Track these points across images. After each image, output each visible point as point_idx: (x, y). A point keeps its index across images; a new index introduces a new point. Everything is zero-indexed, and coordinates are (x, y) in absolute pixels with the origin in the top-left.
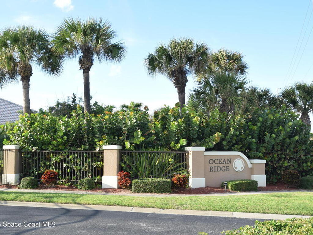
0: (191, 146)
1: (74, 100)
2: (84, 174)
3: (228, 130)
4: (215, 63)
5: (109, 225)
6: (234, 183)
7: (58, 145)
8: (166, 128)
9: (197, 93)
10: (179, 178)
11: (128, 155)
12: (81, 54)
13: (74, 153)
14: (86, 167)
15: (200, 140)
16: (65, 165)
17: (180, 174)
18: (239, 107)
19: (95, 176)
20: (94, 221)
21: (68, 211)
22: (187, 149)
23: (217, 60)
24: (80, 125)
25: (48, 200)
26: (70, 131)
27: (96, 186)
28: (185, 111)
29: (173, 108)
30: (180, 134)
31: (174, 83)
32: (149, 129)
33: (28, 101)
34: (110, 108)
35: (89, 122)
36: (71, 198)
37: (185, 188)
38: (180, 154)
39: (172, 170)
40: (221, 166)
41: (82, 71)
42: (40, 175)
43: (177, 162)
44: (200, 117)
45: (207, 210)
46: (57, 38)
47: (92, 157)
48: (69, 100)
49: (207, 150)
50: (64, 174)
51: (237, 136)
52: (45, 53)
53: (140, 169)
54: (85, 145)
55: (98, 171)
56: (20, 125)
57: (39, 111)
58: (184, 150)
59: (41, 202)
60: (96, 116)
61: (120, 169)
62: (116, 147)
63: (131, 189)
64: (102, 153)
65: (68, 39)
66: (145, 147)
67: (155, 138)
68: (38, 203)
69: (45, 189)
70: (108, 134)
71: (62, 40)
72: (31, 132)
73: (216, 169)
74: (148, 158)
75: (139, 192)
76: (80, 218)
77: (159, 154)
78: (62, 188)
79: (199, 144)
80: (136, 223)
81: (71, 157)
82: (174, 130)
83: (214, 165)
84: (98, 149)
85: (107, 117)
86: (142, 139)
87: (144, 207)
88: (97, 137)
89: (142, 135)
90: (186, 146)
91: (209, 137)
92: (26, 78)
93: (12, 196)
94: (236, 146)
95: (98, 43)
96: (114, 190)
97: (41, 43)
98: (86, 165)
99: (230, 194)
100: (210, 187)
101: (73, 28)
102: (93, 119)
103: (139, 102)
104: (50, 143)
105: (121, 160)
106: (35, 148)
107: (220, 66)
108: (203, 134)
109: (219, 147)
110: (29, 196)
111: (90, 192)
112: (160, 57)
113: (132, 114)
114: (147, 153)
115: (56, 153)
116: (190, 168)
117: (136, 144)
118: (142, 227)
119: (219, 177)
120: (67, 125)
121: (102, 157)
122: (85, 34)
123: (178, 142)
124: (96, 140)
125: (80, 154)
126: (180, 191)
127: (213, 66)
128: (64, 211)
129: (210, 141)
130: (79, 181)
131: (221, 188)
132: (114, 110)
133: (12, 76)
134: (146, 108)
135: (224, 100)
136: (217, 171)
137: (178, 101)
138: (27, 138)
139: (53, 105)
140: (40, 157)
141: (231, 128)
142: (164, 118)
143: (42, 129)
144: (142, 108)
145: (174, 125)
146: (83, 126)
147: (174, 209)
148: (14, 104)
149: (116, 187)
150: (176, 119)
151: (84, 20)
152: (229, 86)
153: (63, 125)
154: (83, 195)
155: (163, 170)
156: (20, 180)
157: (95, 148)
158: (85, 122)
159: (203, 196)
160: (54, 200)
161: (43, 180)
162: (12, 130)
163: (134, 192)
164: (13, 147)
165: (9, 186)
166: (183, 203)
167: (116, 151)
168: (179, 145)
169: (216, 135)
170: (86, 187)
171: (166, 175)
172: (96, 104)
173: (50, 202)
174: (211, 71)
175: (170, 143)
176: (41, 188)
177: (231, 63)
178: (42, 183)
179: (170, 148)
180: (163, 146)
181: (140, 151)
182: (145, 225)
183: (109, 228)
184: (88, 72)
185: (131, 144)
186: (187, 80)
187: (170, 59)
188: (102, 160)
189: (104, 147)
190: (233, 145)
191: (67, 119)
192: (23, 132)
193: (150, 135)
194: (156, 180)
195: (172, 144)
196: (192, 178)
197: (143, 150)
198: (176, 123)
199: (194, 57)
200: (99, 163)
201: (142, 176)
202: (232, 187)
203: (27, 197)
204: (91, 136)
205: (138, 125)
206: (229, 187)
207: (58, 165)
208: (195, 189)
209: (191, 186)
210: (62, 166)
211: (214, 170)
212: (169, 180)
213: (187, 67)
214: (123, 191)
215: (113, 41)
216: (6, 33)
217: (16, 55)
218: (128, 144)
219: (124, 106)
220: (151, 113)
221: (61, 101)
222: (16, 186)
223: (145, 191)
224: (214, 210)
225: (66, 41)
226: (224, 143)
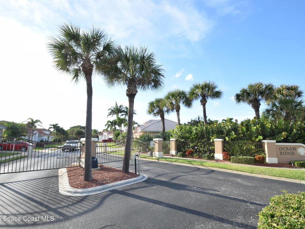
0: (266, 140)
1: (199, 119)
2: (205, 152)
3: (292, 130)
4: (278, 93)
5: (220, 178)
6: (299, 162)
7: (193, 139)
8: (249, 130)
9: (268, 111)
10: (259, 157)
11: (227, 144)
12: (201, 98)
13: (200, 142)
14: (206, 149)
15: (272, 136)
16: (196, 148)
17: (260, 155)
18: (299, 117)
19: (211, 153)
20: (212, 175)
21: (199, 169)
22: (263, 141)
23: (279, 91)
24: (202, 130)
25: (190, 163)
26: (198, 133)
27: (212, 158)
28: (260, 121)
29: (253, 120)
30: (258, 133)
31: (252, 107)
32: (238, 131)
33: (179, 120)
34: (217, 121)
35: (207, 128)
36: (200, 163)
37: (263, 163)
38: (259, 144)
39: (254, 152)
40: (288, 151)
41: (202, 105)
42: (185, 152)
43: (258, 148)
44: (271, 123)
45: (280, 177)
46: (190, 92)
47: (209, 144)
48: (196, 119)
49: (277, 142)
50: (196, 151)
51: (299, 134)
52: (185, 99)
53: (235, 151)
54: (205, 139)
55: (212, 151)
56: (176, 130)
57: (184, 124)
58: (261, 142)
59: (186, 163)
60: (210, 125)
61: (224, 151)
62: (221, 140)
63: (230, 161)
64: (214, 143)
65: (195, 92)
66: (237, 140)
67: (242, 135)
68: (186, 164)
69: (188, 158)
70: (216, 134)
71: (192, 93)
72: (181, 133)
73: (285, 153)
74: (239, 146)
75: (235, 163)
76: (205, 173)
77: (245, 144)
78: (195, 158)
79: (272, 138)
80: (235, 179)
81: (199, 144)
82: (254, 131)
83: (283, 151)
84: (211, 141)
85: (215, 126)
86: (235, 136)
87: (239, 171)
88: (211, 135)
89: (235, 134)
90: (262, 140)
91: (278, 135)
92: (178, 111)
93: (174, 160)
94: (299, 140)
95: (209, 92)
96: (221, 161)
97: (183, 95)
98: (206, 148)
99: (297, 169)
100: (281, 164)
101: (197, 87)
102: (208, 127)
103: (232, 118)
104: (189, 138)
105: (224, 146)
106: (183, 140)
107: (282, 94)
108: (273, 133)
109: (286, 140)
110: (181, 160)
111: (209, 161)
112: (243, 94)
113: (228, 124)
114: (238, 143)
115: (192, 142)
116: (266, 152)
117: (232, 139)
118: (239, 181)
119: (287, 158)
120: (196, 130)
121: (214, 144)
122: (202, 88)
123: (257, 137)
124: (210, 136)
125: (203, 143)
126: (261, 164)
127: (277, 95)
128: (197, 169)
129: (279, 137)
130: (203, 155)
131: (290, 165)
132: (219, 122)
133: (172, 110)
134: (236, 120)
135: (287, 114)
136: (286, 154)
137: (255, 116)
138: (179, 136)
139: (190, 121)
140: (185, 144)
141: (294, 130)
142: (247, 125)
143: (186, 132)
144: (234, 121)
145: (254, 128)
146: (204, 130)
147: (257, 174)
148: (173, 121)
149: (222, 159)
150: (255, 125)
151: (202, 82)
152: (290, 105)
153: (195, 130)
154: (205, 162)
155: (248, 152)
156: (177, 153)
157: (210, 140)
158: (205, 128)
159: (277, 168)
160: (192, 163)
161: (187, 154)
162: (173, 132)
163: (232, 162)
164: (174, 139)
165: (173, 156)
166: (263, 171)
167: (221, 142)
168: (258, 139)
169: (283, 133)
170: (207, 158)
171: (251, 155)
172: (209, 120)
173: (190, 164)
174: (276, 98)
175: (252, 138)
176: (186, 158)
177: (290, 92)
178: (186, 155)
179: (252, 141)
180: (247, 140)
181: (234, 142)
182: (241, 181)
183: (221, 180)
184: (205, 106)
185: (229, 138)
186: (260, 105)
187: (248, 94)
188: (214, 146)
189: (215, 140)
190: (297, 139)
191: (196, 127)
192: (178, 133)
193: (240, 134)
194: (245, 157)
195: (253, 139)
196: (268, 157)
197: (236, 142)
198: (255, 128)
199: (264, 92)
200: (212, 147)
201: (236, 155)
202: (298, 164)
203: (181, 161)
204: (208, 134)
205: (232, 129)
206: (296, 164)
207: (193, 148)
208: (271, 164)
209: (268, 162)
210: (195, 148)
211: (283, 154)
212: (253, 158)
213: (260, 97)
214: (226, 161)
215: (217, 90)
216: (169, 94)
217: (174, 102)
218: (227, 139)
219: (224, 120)
220: (239, 122)
221: (193, 119)
222: (176, 156)
223: (238, 163)
224: (286, 178)
225: (194, 93)
226: (290, 138)
